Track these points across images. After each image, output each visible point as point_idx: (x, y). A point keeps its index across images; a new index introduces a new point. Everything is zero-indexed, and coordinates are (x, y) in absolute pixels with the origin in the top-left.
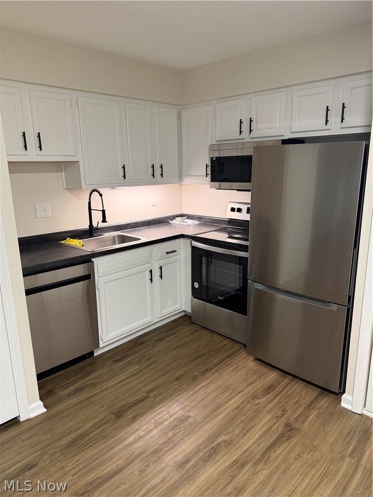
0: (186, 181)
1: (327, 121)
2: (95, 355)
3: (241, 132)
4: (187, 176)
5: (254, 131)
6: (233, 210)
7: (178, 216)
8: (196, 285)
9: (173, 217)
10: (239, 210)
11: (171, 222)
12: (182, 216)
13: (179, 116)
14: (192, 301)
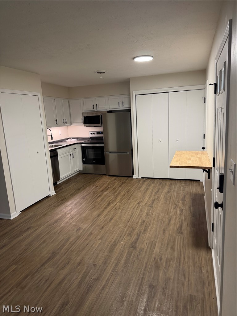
0: (73, 125)
1: (119, 106)
2: (58, 184)
3: (94, 108)
4: (73, 123)
5: (98, 108)
6: (91, 134)
7: (69, 138)
8: (84, 159)
9: (67, 139)
10: (94, 134)
11: (66, 141)
12: (70, 138)
13: (69, 102)
14: (83, 165)
